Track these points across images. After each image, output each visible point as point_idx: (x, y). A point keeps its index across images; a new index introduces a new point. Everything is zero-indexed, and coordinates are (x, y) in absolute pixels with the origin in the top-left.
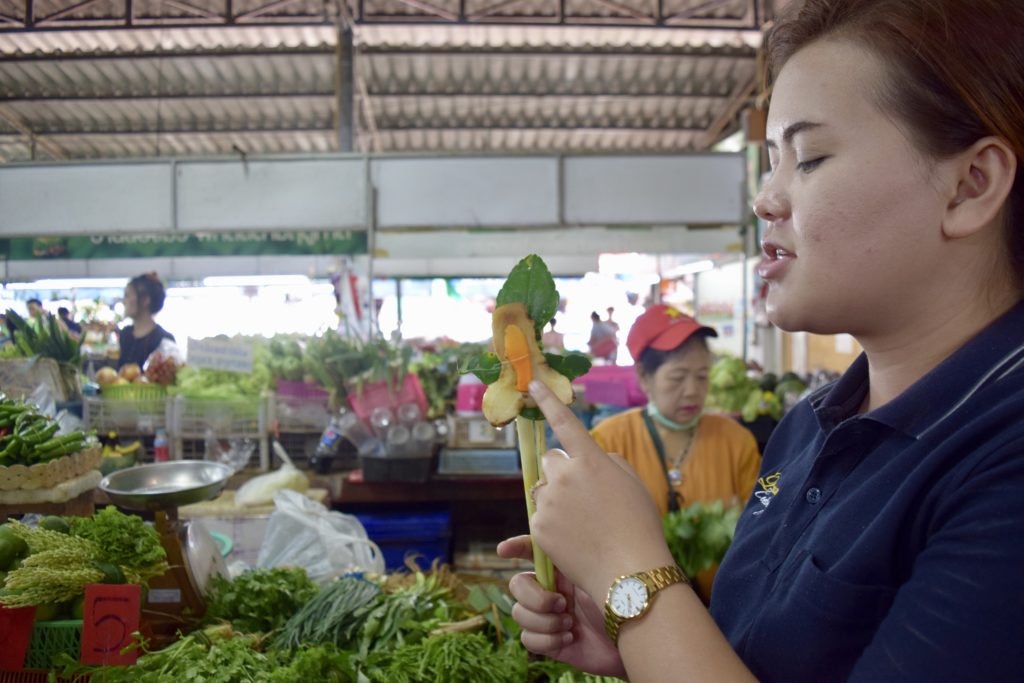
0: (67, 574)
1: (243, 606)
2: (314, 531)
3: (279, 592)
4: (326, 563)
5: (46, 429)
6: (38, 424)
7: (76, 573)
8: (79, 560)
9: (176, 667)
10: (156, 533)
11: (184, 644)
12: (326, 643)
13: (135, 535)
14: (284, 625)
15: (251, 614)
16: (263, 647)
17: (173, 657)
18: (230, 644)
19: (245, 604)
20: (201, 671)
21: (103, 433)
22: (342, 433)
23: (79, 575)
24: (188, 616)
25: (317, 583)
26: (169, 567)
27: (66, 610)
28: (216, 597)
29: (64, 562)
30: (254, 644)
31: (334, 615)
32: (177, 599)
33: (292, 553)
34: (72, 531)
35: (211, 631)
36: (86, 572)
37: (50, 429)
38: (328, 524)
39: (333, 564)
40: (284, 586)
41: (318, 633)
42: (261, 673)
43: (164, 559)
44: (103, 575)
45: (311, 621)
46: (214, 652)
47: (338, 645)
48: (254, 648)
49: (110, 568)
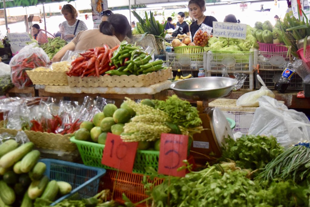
0: (152, 127)
1: (241, 154)
2: (281, 119)
3: (262, 148)
4: (287, 136)
5: (145, 58)
6: (142, 56)
7: (157, 127)
8: (158, 121)
9: (205, 181)
10: (197, 111)
11: (210, 170)
12: (289, 180)
13: (187, 111)
14: (264, 167)
15: (246, 159)
16: (252, 177)
17: (204, 176)
18: (235, 173)
19: (243, 153)
20: (218, 185)
21: (175, 69)
22: (294, 71)
23: (158, 128)
24: (212, 156)
25: (282, 146)
26: (203, 129)
27: (151, 145)
28: (227, 148)
29: (151, 121)
30: (247, 175)
31: (292, 165)
32: (207, 147)
33: (268, 129)
34: (156, 107)
35: (224, 165)
36: (161, 127)
37: (147, 58)
38: (288, 115)
39: (291, 138)
40: (264, 145)
41: (284, 174)
42: (251, 191)
43: (201, 125)
44: (170, 129)
45: (279, 167)
46: (226, 176)
47: (296, 181)
48: (247, 177)
49: (174, 127)
